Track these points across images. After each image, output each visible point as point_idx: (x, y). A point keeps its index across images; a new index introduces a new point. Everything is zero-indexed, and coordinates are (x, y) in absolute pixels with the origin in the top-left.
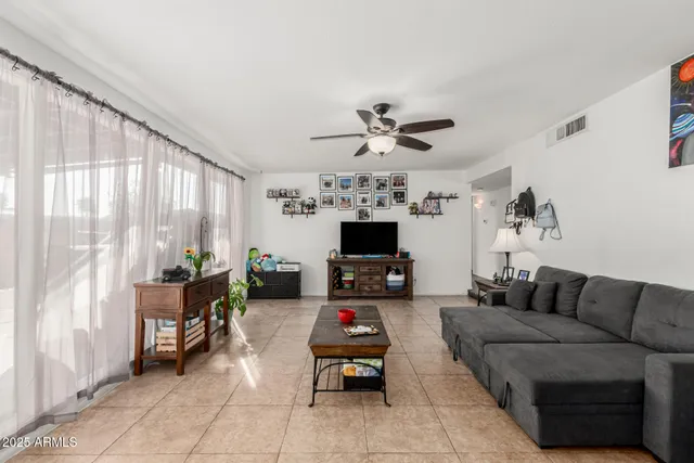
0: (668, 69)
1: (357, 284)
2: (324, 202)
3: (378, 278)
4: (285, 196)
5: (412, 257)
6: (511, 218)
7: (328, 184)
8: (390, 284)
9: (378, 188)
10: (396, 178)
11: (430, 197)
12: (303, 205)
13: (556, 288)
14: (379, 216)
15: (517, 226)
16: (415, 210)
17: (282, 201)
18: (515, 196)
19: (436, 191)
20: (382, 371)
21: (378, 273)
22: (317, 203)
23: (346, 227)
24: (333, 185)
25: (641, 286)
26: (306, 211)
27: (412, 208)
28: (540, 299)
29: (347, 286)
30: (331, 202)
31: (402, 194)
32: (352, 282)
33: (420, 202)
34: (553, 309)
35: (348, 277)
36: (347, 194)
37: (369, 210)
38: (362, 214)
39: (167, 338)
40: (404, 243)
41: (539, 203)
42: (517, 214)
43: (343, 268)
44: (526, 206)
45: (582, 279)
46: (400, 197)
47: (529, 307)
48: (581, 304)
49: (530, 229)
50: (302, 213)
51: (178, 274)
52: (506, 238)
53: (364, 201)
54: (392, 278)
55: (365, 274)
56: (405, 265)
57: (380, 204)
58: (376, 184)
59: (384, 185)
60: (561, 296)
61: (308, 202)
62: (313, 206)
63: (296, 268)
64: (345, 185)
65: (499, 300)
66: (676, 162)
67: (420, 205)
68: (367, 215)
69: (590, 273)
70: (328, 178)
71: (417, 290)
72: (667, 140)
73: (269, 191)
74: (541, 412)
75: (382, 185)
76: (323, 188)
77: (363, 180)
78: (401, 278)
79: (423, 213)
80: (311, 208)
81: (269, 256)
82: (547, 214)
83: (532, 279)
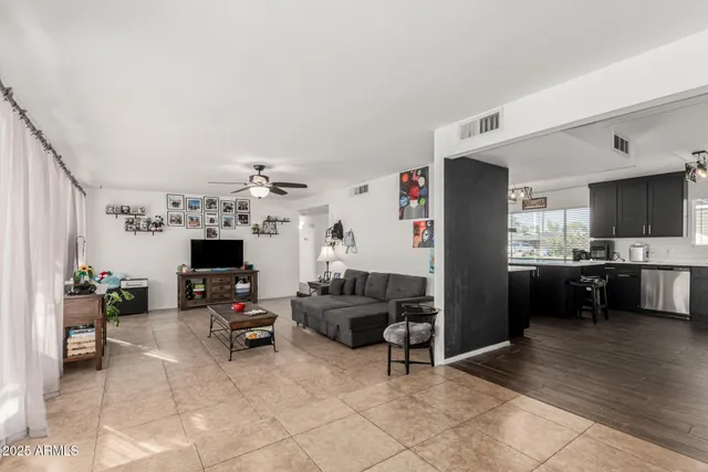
0: (398, 174)
1: (208, 295)
2: (172, 221)
3: (228, 287)
4: (128, 212)
5: (255, 268)
6: (329, 239)
7: (176, 204)
8: (239, 292)
9: (225, 211)
10: (241, 203)
11: (269, 220)
12: (149, 222)
13: (355, 281)
14: (225, 234)
15: (333, 244)
16: (257, 231)
17: (123, 218)
18: (331, 225)
19: (273, 216)
20: (272, 334)
21: (228, 283)
22: (165, 222)
23: (195, 244)
24: (181, 206)
25: (389, 275)
26: (153, 229)
27: (254, 229)
28: (347, 288)
29: (197, 296)
30: (179, 221)
31: (246, 217)
32: (203, 294)
33: (260, 223)
34: (353, 293)
35: (199, 288)
36: (196, 214)
37: (217, 229)
38: (210, 232)
39: (79, 343)
40: (249, 257)
41: (346, 231)
42: (333, 237)
43: (193, 281)
44: (338, 231)
45: (367, 274)
46: (244, 219)
47: (342, 293)
48: (367, 288)
49: (341, 247)
50: (149, 230)
51: (87, 287)
52: (327, 252)
53: (212, 221)
54: (240, 286)
55: (215, 285)
56: (251, 275)
57: (227, 224)
58: (223, 207)
59: (230, 208)
60: (358, 285)
61: (154, 220)
62: (161, 224)
63: (144, 284)
64: (193, 206)
65: (325, 291)
66: (401, 218)
67: (261, 227)
68: (214, 233)
69: (370, 272)
70: (176, 199)
71: (261, 295)
72: (398, 207)
73: (108, 207)
74: (353, 332)
75: (227, 209)
76: (171, 207)
77: (211, 203)
78: (247, 286)
79: (263, 233)
80: (158, 225)
81: (109, 274)
82: (349, 238)
83: (342, 277)
